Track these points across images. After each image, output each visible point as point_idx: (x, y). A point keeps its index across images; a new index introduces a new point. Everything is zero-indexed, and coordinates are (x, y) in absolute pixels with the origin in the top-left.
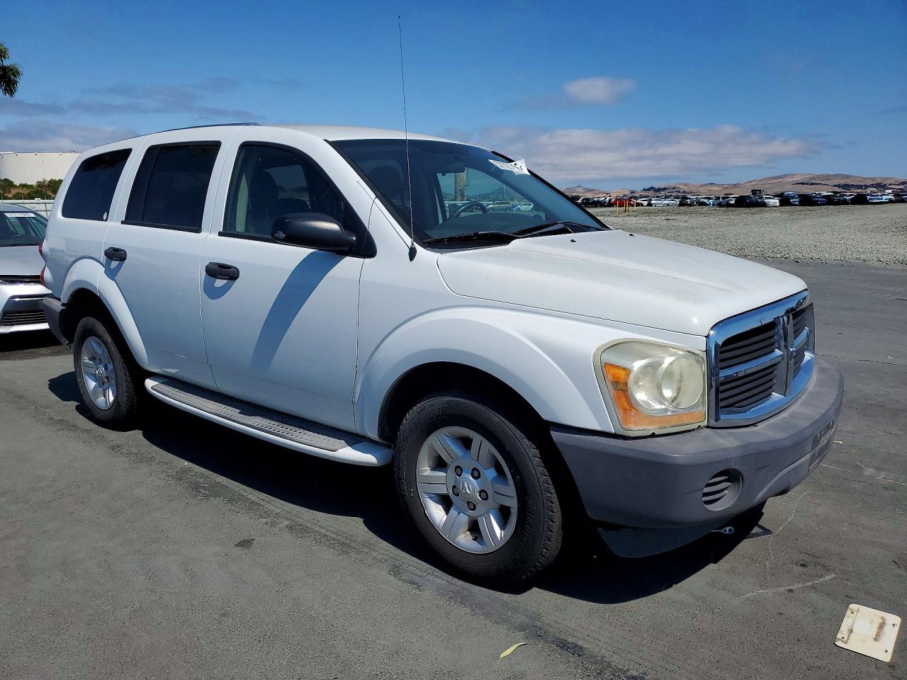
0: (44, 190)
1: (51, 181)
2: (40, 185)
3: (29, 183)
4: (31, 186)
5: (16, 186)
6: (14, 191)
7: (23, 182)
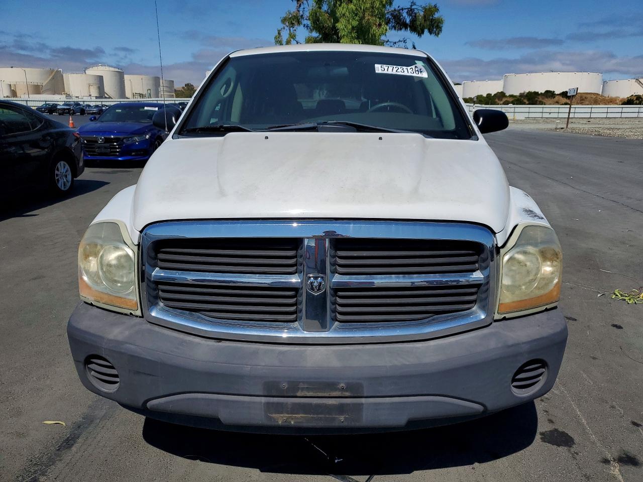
0: (522, 99)
1: (529, 93)
2: (522, 95)
3: (515, 94)
4: (515, 96)
5: (506, 96)
6: (504, 100)
7: (511, 94)
